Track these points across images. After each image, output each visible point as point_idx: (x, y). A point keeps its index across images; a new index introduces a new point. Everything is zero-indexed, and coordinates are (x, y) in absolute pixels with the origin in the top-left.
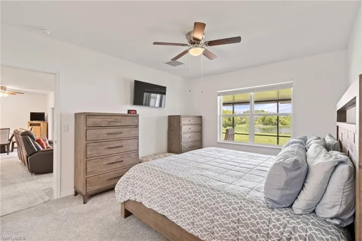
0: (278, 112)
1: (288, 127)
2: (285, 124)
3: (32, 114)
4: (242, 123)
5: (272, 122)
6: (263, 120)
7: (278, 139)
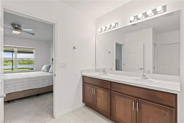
0: (13, 57)
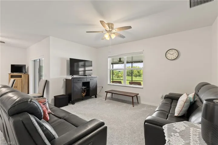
3: (13, 66)
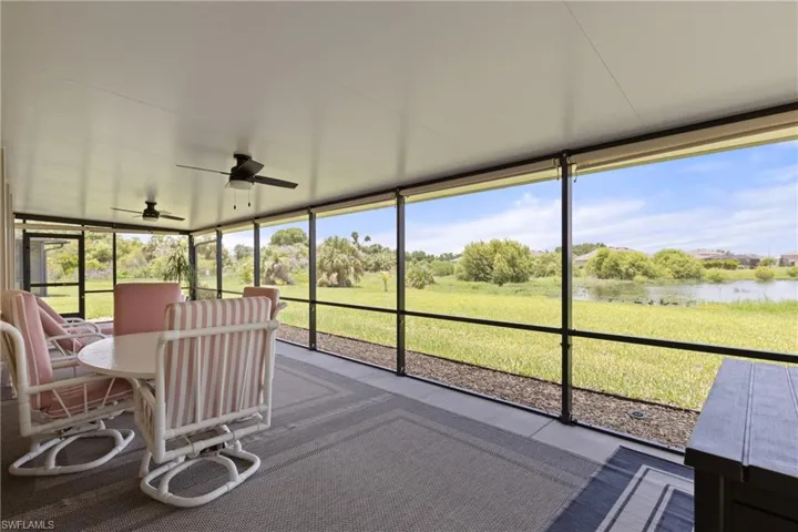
1: (661, 284)
2: (652, 277)
4: (543, 274)
5: (619, 272)
6: (599, 265)
7: (566, 346)
